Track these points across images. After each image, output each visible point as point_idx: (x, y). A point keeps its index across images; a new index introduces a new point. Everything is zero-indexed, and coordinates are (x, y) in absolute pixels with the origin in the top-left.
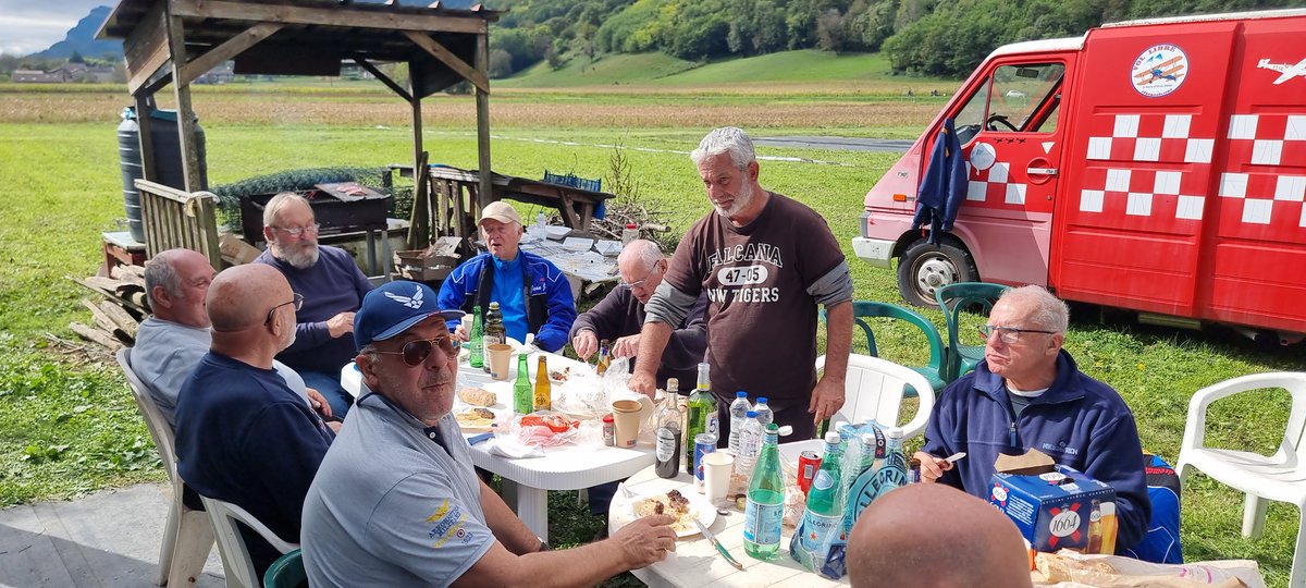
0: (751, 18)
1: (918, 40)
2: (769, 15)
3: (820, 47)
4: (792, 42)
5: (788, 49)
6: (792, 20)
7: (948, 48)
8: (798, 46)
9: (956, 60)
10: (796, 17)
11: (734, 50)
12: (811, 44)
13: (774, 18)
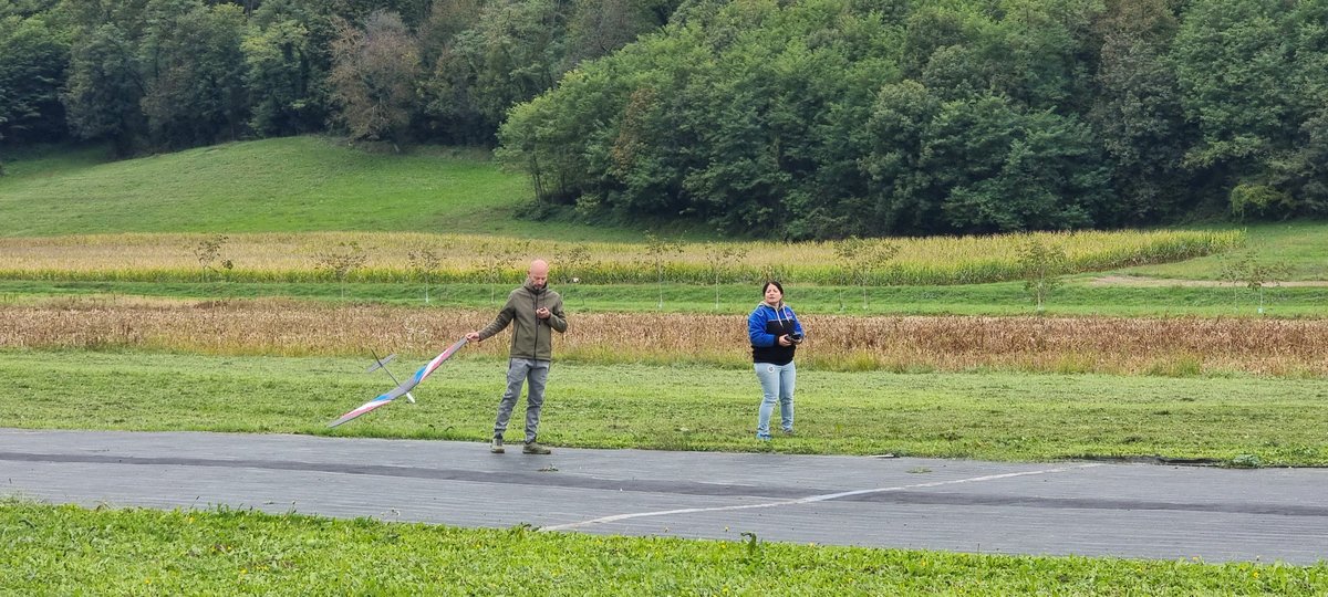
0: (135, 36)
1: (605, 109)
2: (188, 28)
3: (343, 129)
4: (262, 110)
5: (252, 135)
6: (258, 43)
7: (690, 138)
8: (283, 125)
9: (710, 174)
10: (273, 33)
11: (87, 133)
12: (315, 120)
13: (207, 35)
